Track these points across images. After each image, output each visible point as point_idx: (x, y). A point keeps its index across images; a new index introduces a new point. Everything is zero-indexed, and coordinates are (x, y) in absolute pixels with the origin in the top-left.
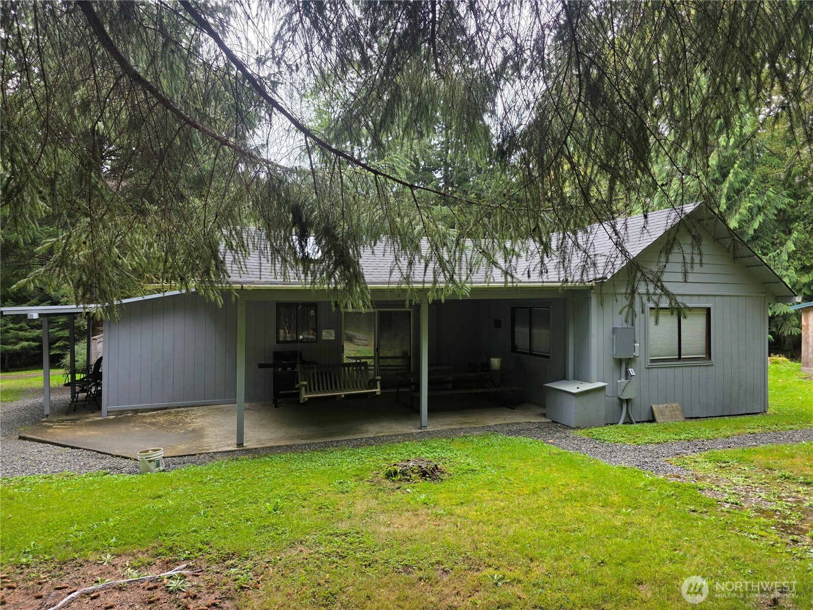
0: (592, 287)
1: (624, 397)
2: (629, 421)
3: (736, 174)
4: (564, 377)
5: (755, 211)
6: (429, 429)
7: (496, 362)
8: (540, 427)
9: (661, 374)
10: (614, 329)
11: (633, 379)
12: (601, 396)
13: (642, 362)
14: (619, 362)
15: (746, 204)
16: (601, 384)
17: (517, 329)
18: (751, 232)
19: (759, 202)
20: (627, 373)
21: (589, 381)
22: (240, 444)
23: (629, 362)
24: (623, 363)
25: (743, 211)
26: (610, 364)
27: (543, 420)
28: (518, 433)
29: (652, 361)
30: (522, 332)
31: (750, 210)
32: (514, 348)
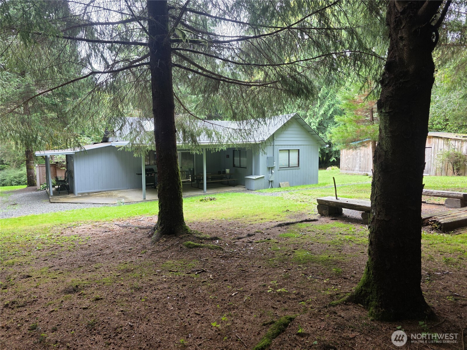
0: (260, 143)
1: (270, 180)
2: (272, 187)
3: (324, 90)
4: (251, 175)
5: (331, 107)
6: (207, 193)
7: (228, 171)
8: (243, 190)
9: (282, 172)
10: (267, 157)
11: (273, 174)
12: (263, 180)
13: (276, 168)
14: (269, 168)
15: (327, 103)
16: (263, 176)
17: (235, 158)
18: (329, 115)
19: (332, 102)
20: (272, 172)
21: (259, 175)
22: (145, 199)
23: (272, 168)
24: (270, 169)
25: (326, 106)
26: (266, 169)
27: (244, 189)
28: (237, 192)
29: (280, 168)
30: (237, 159)
31: (329, 106)
32: (234, 166)
